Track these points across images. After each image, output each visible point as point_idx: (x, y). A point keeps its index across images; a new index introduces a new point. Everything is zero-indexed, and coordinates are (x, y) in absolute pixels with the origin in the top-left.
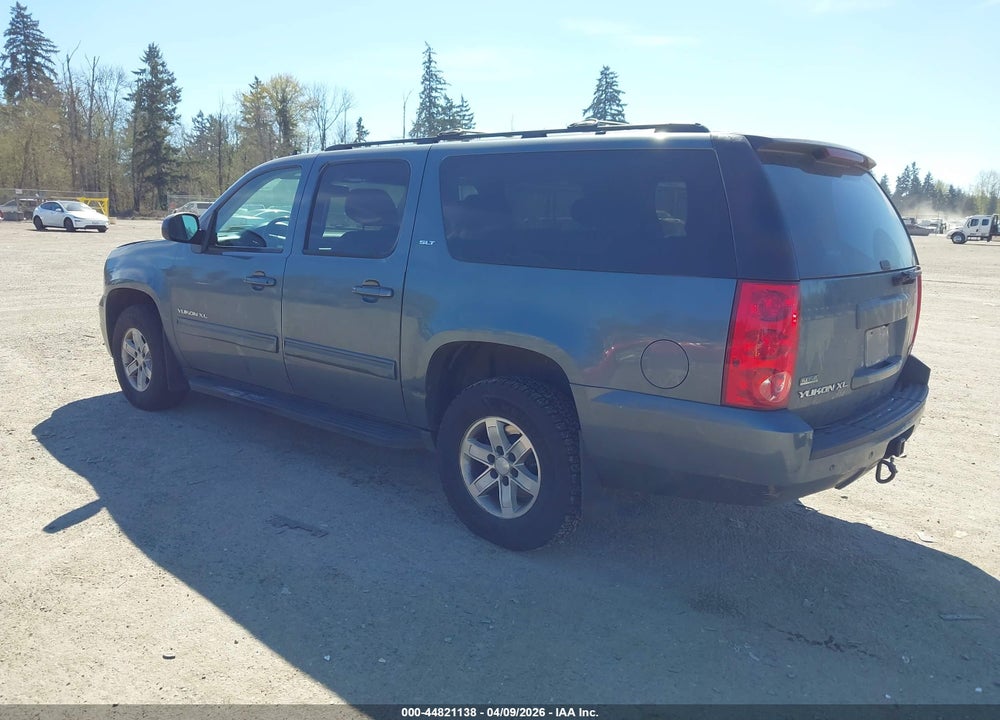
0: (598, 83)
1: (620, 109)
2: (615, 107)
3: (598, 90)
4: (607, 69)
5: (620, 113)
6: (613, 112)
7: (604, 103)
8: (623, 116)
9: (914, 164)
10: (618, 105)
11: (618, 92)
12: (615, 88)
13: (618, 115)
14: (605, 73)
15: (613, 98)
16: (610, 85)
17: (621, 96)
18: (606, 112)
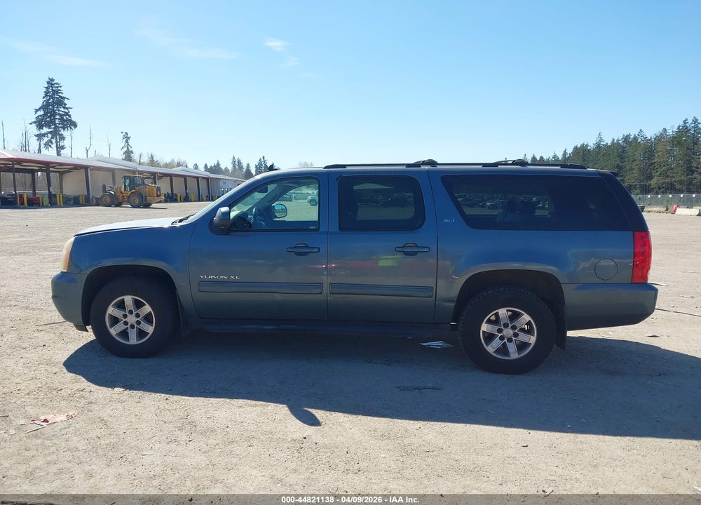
0: (45, 90)
1: (66, 111)
2: (62, 109)
3: (46, 96)
4: (52, 80)
5: (67, 114)
6: (61, 113)
7: (53, 106)
8: (70, 116)
9: (264, 157)
10: (65, 108)
11: (64, 98)
12: (60, 94)
13: (64, 115)
14: (51, 82)
15: (60, 102)
16: (57, 92)
17: (66, 101)
18: (55, 112)
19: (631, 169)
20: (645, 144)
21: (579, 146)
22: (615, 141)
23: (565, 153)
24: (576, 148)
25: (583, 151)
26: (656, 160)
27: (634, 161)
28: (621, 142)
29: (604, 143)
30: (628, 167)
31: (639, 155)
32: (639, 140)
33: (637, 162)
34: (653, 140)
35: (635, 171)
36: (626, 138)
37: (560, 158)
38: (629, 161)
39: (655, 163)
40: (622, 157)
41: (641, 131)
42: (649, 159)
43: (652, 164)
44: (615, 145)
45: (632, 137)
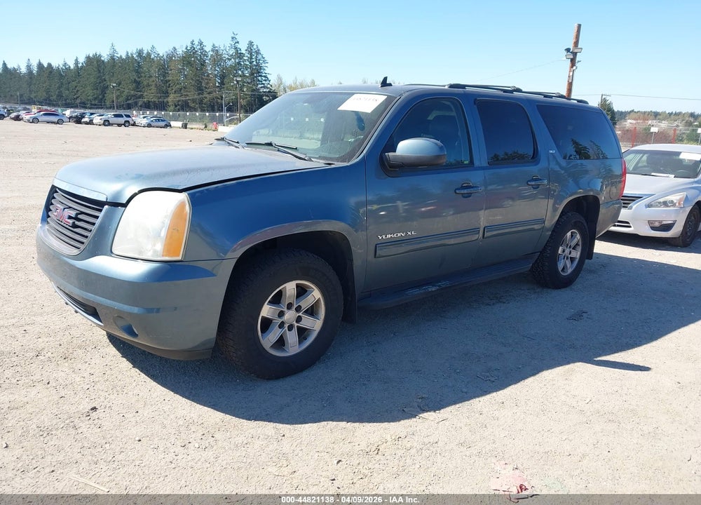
19: (148, 85)
20: (158, 61)
21: (91, 56)
22: (129, 54)
23: (77, 62)
24: (88, 58)
25: (97, 61)
26: (170, 78)
27: (151, 77)
28: (135, 56)
29: (119, 56)
30: (145, 83)
31: (154, 72)
32: (152, 56)
33: (154, 79)
34: (165, 57)
35: (153, 87)
36: (140, 53)
37: (72, 67)
38: (145, 76)
39: (169, 81)
40: (137, 72)
41: (153, 47)
42: (164, 76)
43: (167, 81)
44: (129, 59)
45: (145, 52)
